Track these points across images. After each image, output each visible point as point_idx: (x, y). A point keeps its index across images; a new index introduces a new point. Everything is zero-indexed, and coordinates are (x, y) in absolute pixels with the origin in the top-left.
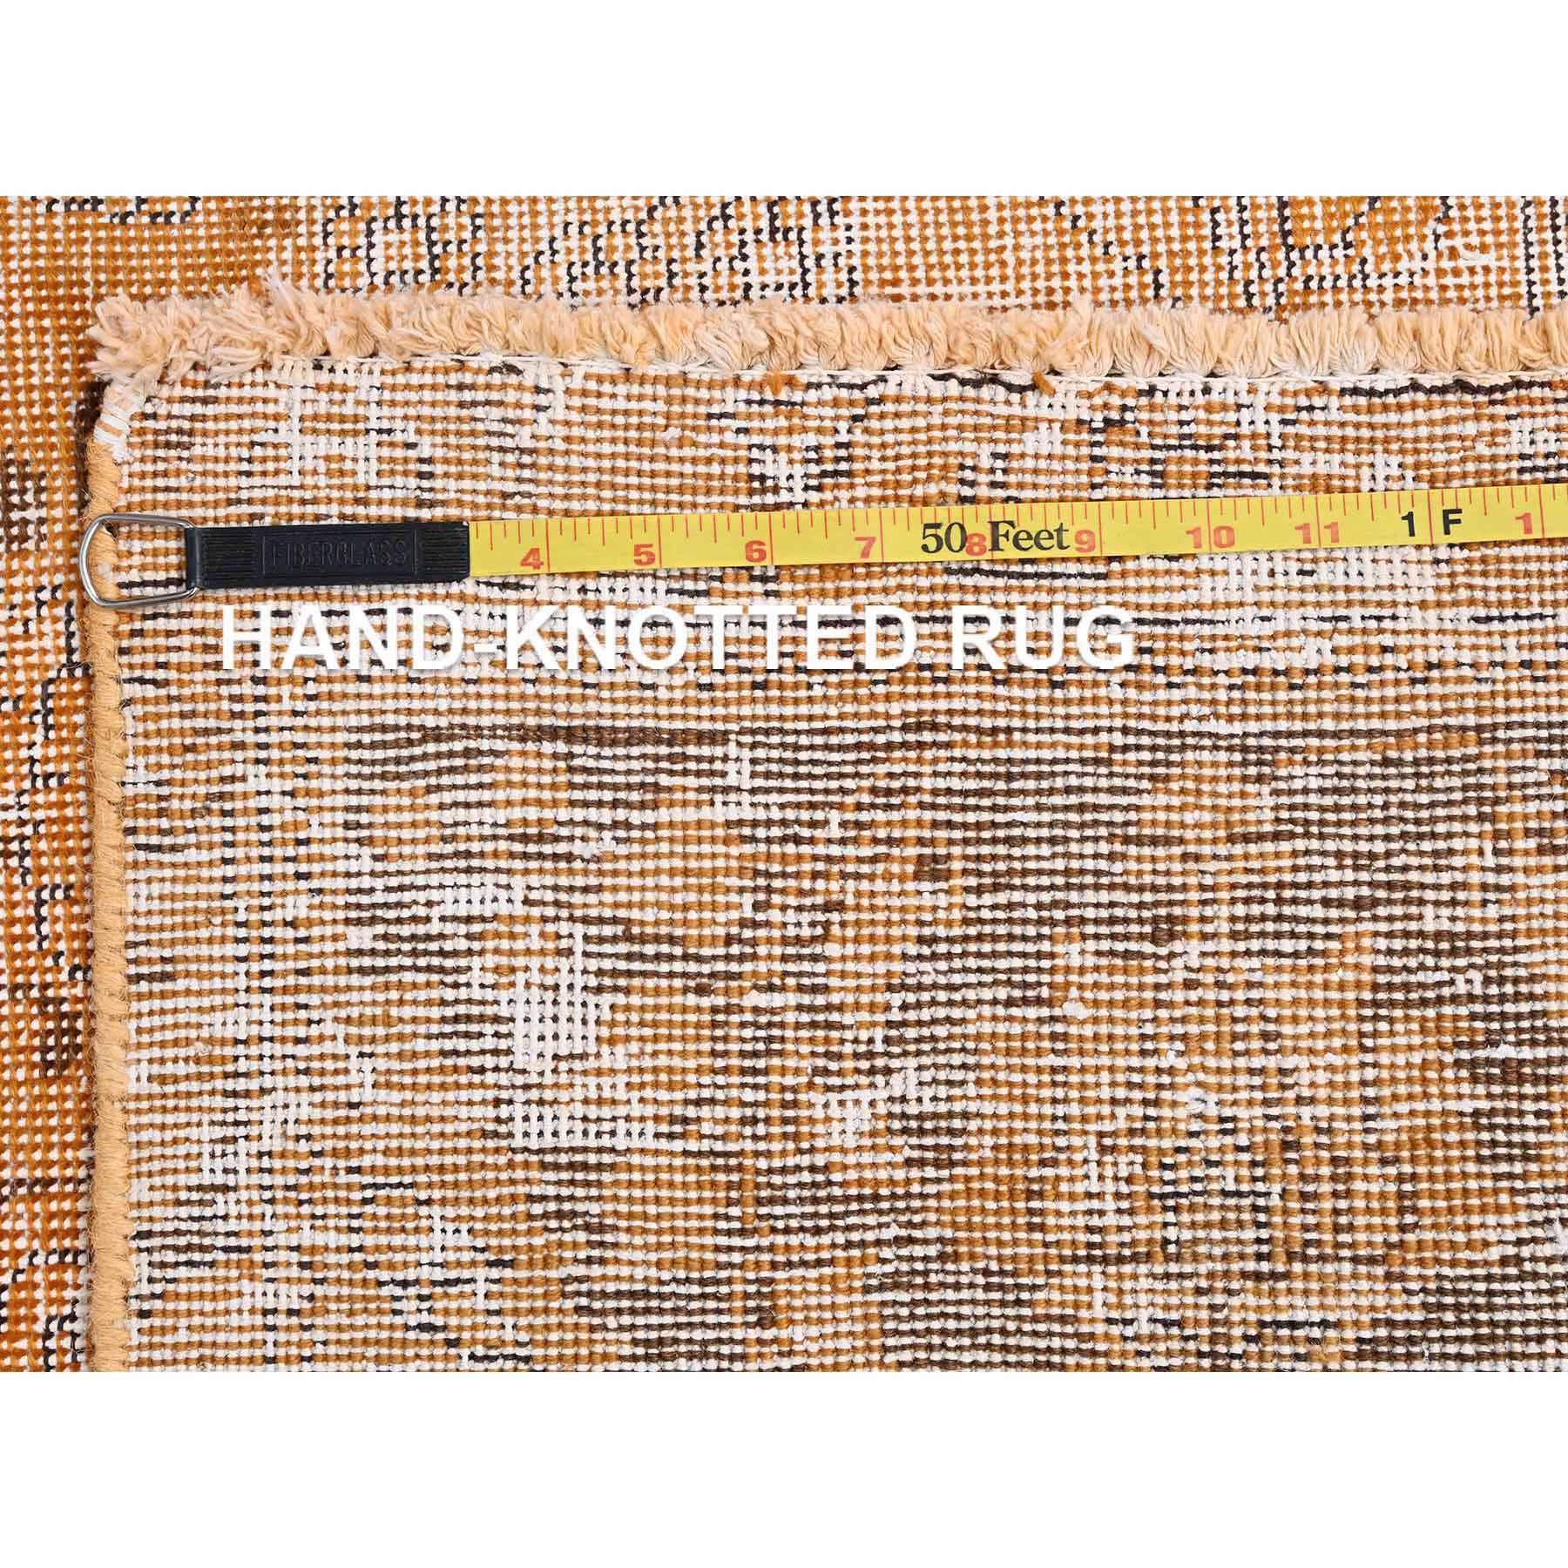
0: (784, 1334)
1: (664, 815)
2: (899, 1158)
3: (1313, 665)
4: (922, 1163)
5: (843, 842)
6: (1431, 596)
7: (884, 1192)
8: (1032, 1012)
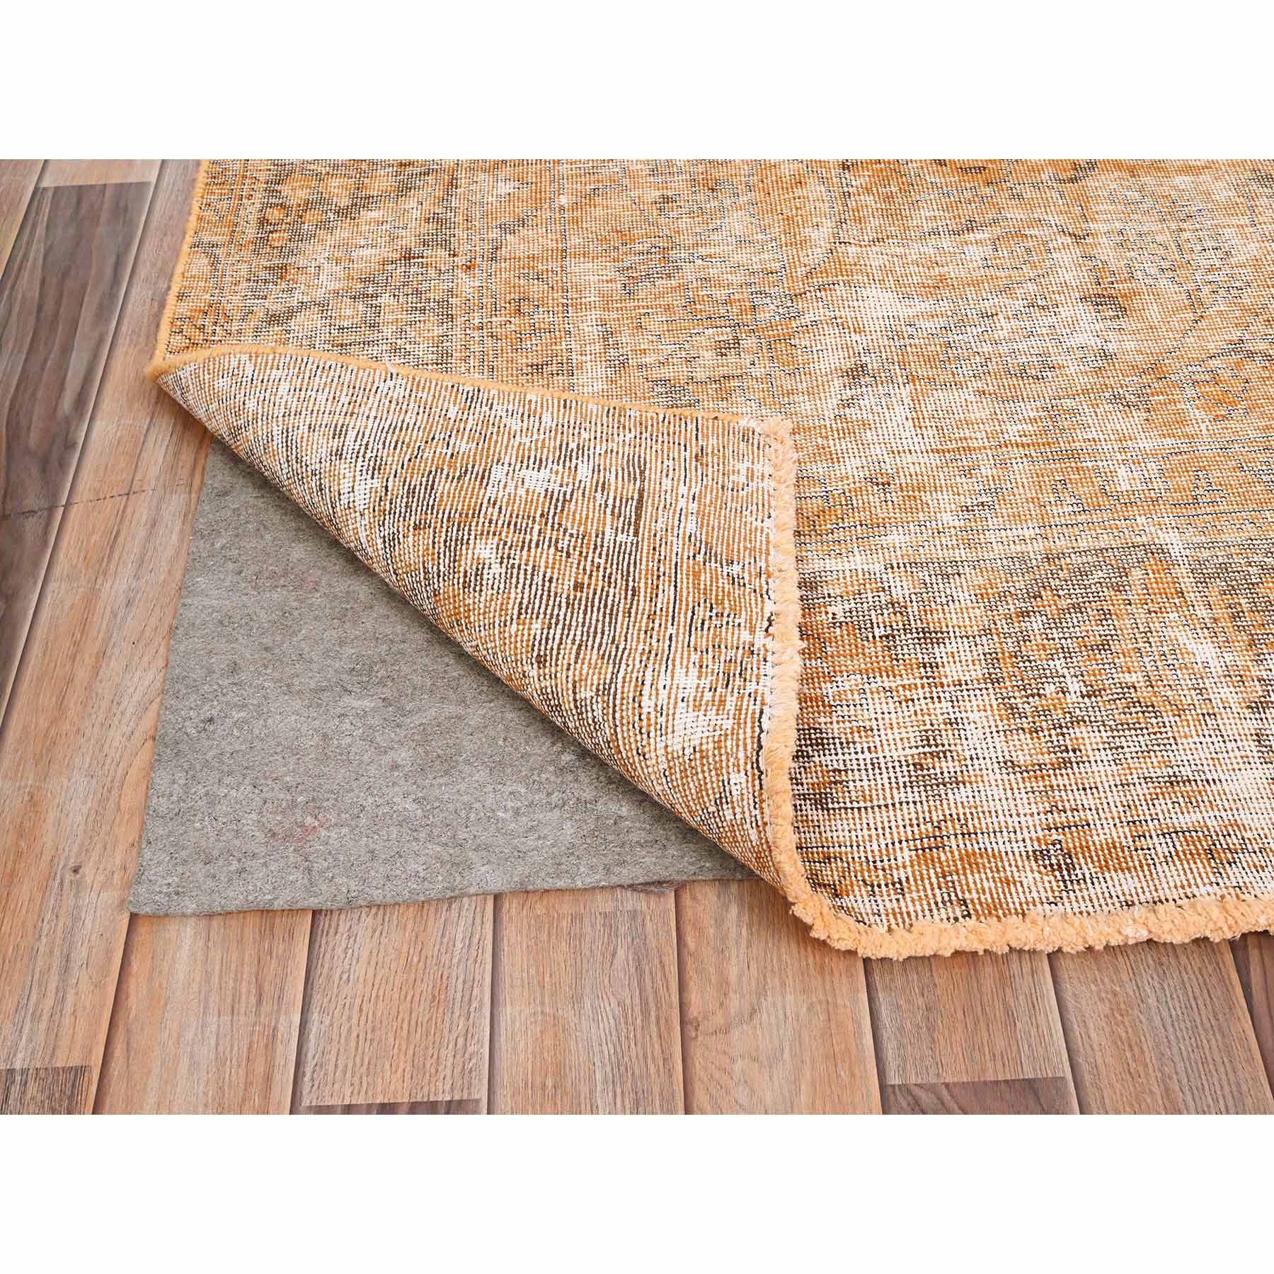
0: (410, 534)
1: (609, 517)
2: (468, 568)
3: (642, 705)
4: (465, 576)
5: (593, 561)
6: (669, 749)
7: (456, 564)
8: (516, 612)
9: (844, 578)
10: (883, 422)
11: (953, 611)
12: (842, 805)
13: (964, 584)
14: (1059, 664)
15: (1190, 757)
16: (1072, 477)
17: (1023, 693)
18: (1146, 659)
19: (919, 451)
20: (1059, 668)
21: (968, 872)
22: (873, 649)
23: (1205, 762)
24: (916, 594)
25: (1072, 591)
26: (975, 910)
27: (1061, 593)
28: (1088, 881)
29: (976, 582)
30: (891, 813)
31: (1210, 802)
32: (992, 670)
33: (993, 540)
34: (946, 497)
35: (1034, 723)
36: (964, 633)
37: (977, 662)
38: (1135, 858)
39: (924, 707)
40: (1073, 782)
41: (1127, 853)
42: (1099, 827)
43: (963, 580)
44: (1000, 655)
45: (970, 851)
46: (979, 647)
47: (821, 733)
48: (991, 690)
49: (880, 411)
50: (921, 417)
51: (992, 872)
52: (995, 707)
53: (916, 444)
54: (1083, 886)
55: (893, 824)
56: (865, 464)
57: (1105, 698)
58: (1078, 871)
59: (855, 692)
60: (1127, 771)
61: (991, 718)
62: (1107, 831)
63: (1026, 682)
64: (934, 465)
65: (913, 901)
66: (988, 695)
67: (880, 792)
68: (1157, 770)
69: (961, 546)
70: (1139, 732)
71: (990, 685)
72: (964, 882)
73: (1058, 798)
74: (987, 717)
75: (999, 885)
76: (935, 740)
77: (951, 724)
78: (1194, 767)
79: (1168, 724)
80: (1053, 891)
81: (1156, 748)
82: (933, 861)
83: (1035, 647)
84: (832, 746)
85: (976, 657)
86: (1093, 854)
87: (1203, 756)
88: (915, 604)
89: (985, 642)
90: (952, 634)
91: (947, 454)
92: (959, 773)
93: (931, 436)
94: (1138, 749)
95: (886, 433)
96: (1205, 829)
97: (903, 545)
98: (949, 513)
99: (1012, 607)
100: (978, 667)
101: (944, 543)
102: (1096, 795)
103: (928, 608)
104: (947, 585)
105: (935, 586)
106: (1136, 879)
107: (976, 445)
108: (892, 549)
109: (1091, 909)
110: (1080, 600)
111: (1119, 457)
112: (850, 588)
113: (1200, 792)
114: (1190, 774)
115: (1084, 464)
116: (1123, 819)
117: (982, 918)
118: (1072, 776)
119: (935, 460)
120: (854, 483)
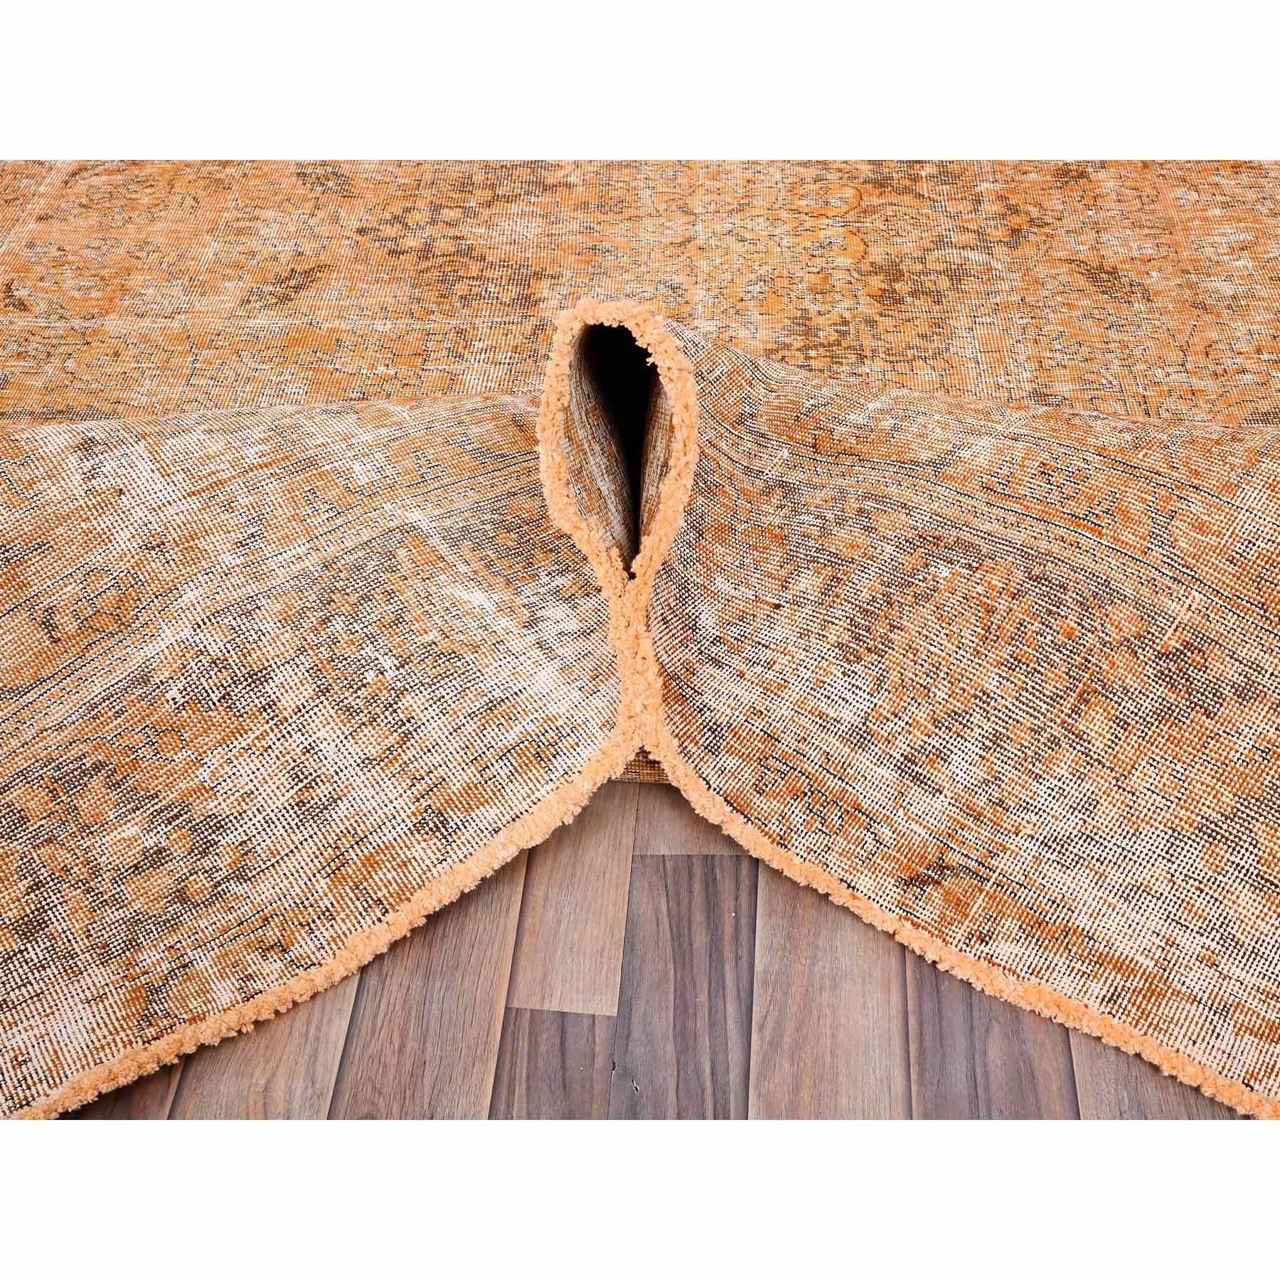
9: (166, 658)
10: (132, 482)
11: (267, 644)
12: (258, 869)
13: (267, 615)
14: (369, 650)
15: (497, 681)
16: (318, 484)
17: (351, 690)
18: (435, 618)
19: (177, 500)
20: (370, 654)
21: (373, 873)
22: (218, 717)
23: (508, 679)
24: (229, 642)
25: (356, 586)
26: (390, 904)
27: (348, 591)
28: (462, 827)
29: (275, 610)
30: (298, 855)
31: (524, 710)
32: (319, 683)
33: (275, 567)
34: (218, 538)
35: (370, 713)
36: (283, 660)
37: (304, 682)
38: (488, 789)
39: (281, 748)
40: (418, 748)
41: (480, 788)
42: (452, 777)
43: (264, 612)
44: (320, 665)
45: (367, 854)
46: (301, 666)
47: (216, 817)
48: (326, 702)
49: (125, 472)
50: (164, 465)
51: (390, 862)
52: (334, 715)
53: (171, 493)
54: (459, 833)
55: (303, 863)
56: (134, 533)
57: (415, 662)
58: (452, 824)
59: (225, 765)
60: (455, 716)
61: (336, 728)
62: (459, 778)
63: (350, 679)
64: (196, 509)
65: (343, 920)
66: (325, 707)
67: (282, 842)
68: (476, 703)
69: (250, 581)
70: (451, 677)
71: (323, 698)
72: (373, 884)
73: (413, 770)
74: (332, 729)
75: (399, 870)
76: (303, 773)
77: (309, 752)
78: (502, 688)
79: (470, 662)
80: (440, 851)
81: (469, 685)
82: (344, 878)
83: (345, 645)
84: (230, 824)
85: (302, 677)
86: (457, 802)
87: (505, 676)
88: (232, 652)
89: (304, 660)
90: (274, 666)
91: (203, 494)
92: (333, 792)
93: (181, 480)
94: (456, 692)
95: (139, 492)
96: (528, 737)
97: (200, 599)
98: (228, 554)
99: (313, 619)
100: (307, 686)
101: (234, 583)
102: (440, 751)
103: (245, 651)
104: (252, 621)
105: (243, 627)
106: (494, 807)
107: (225, 477)
108: (192, 608)
109: (471, 850)
110: (366, 590)
111: (349, 454)
112: (174, 665)
113: (513, 706)
114: (501, 694)
115: (323, 469)
116: (467, 761)
117: (397, 908)
118: (416, 745)
119: (195, 504)
120: (133, 557)
